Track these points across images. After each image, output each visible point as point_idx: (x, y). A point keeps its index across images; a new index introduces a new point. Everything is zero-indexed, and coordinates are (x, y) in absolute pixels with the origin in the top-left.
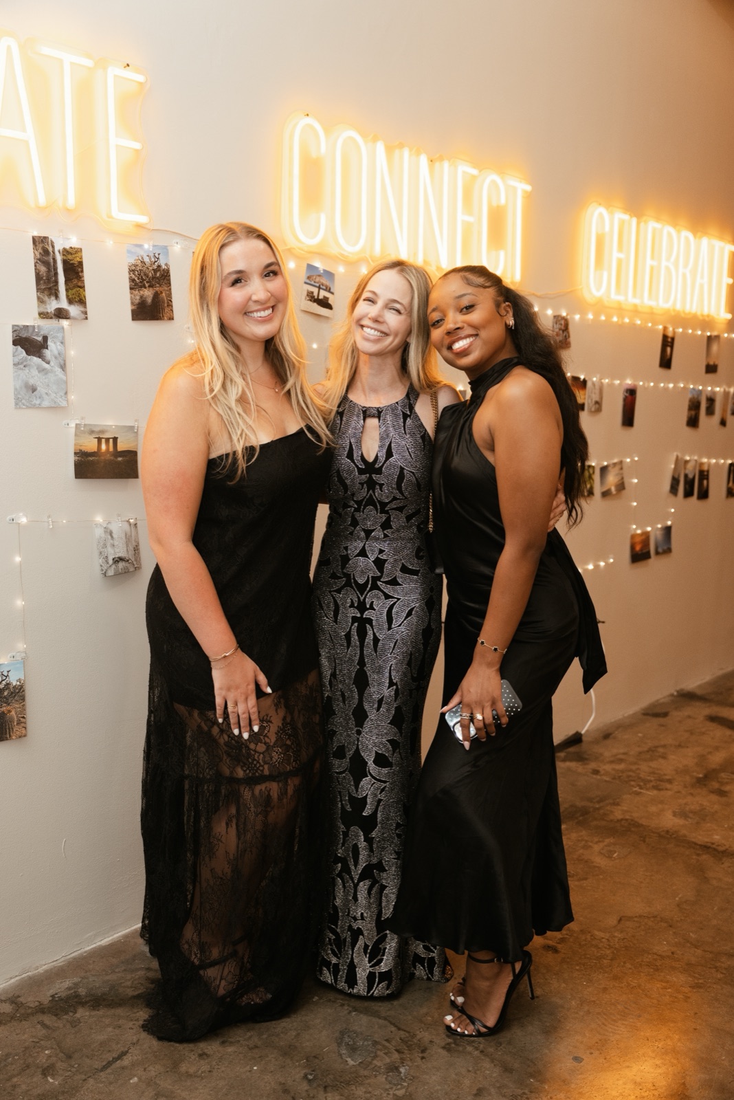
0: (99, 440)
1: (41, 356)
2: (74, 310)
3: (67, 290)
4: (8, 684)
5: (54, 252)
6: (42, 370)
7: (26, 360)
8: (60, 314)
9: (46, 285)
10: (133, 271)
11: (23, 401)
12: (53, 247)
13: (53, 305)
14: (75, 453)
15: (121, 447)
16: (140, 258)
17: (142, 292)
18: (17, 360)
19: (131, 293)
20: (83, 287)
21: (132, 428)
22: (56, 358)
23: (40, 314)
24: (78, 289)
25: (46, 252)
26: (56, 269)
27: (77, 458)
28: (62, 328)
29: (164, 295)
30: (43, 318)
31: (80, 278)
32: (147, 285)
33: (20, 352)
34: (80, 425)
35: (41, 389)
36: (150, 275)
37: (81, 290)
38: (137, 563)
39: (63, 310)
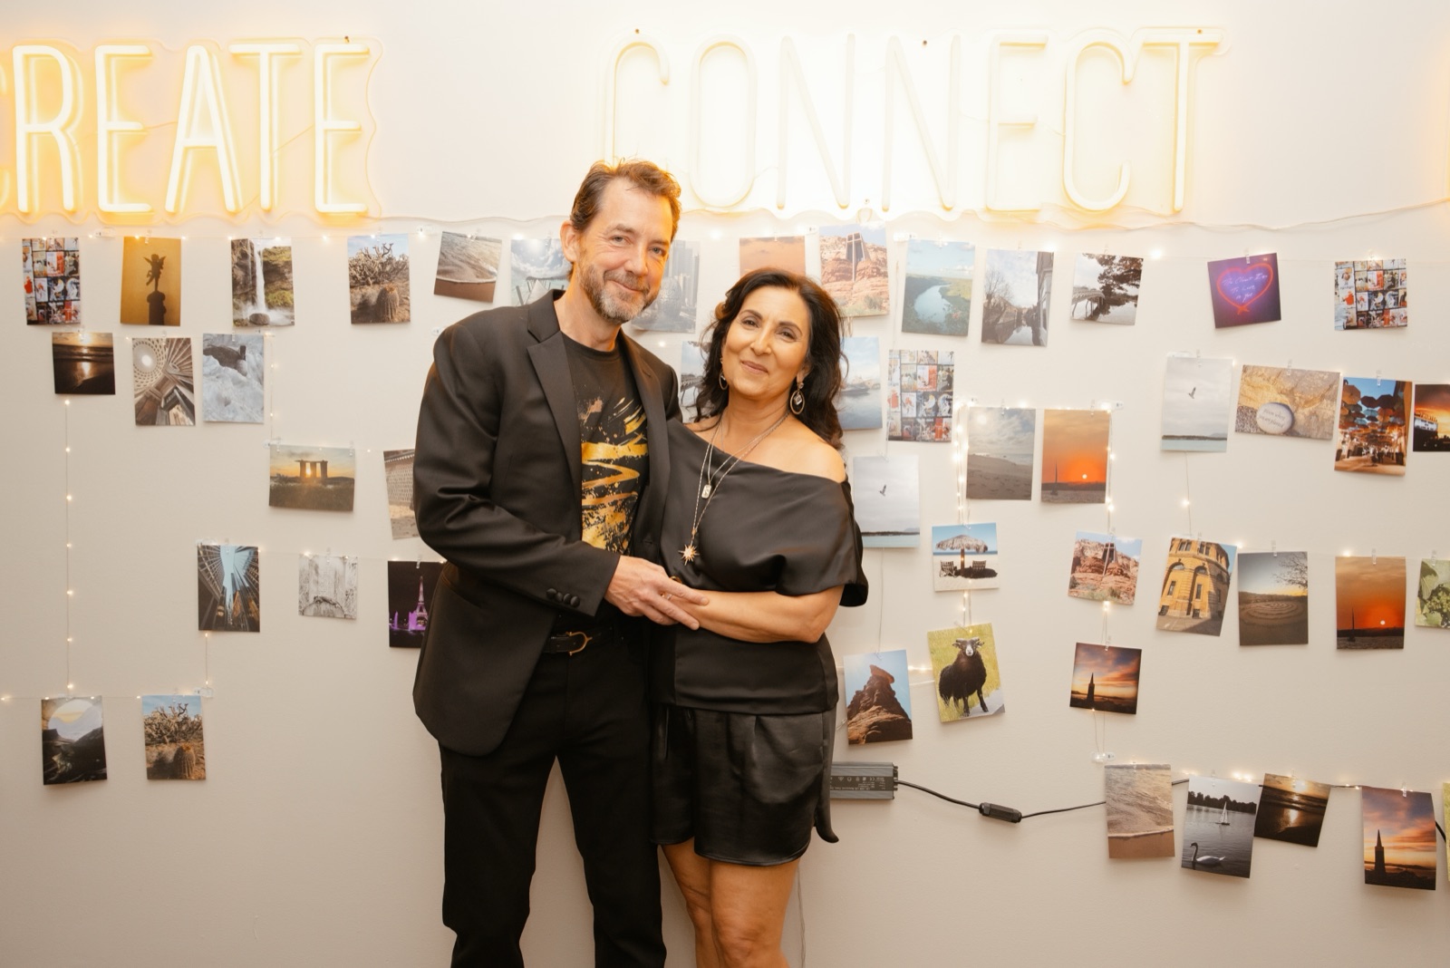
0: (303, 464)
1: (236, 367)
2: (274, 316)
3: (266, 294)
4: (185, 719)
5: (253, 255)
6: (237, 382)
7: (219, 371)
8: (258, 321)
9: (242, 289)
10: (354, 266)
11: (214, 414)
12: (252, 249)
13: (249, 311)
14: (272, 478)
15: (332, 473)
16: (364, 251)
17: (364, 291)
18: (207, 370)
19: (352, 293)
20: (291, 290)
21: (345, 452)
22: (254, 370)
23: (235, 321)
24: (282, 292)
25: (244, 255)
26: (254, 272)
27: (273, 483)
28: (262, 338)
29: (395, 292)
30: (238, 326)
31: (287, 279)
32: (371, 282)
33: (214, 363)
34: (275, 446)
35: (235, 403)
36: (377, 269)
37: (287, 292)
38: (348, 611)
39: (261, 315)
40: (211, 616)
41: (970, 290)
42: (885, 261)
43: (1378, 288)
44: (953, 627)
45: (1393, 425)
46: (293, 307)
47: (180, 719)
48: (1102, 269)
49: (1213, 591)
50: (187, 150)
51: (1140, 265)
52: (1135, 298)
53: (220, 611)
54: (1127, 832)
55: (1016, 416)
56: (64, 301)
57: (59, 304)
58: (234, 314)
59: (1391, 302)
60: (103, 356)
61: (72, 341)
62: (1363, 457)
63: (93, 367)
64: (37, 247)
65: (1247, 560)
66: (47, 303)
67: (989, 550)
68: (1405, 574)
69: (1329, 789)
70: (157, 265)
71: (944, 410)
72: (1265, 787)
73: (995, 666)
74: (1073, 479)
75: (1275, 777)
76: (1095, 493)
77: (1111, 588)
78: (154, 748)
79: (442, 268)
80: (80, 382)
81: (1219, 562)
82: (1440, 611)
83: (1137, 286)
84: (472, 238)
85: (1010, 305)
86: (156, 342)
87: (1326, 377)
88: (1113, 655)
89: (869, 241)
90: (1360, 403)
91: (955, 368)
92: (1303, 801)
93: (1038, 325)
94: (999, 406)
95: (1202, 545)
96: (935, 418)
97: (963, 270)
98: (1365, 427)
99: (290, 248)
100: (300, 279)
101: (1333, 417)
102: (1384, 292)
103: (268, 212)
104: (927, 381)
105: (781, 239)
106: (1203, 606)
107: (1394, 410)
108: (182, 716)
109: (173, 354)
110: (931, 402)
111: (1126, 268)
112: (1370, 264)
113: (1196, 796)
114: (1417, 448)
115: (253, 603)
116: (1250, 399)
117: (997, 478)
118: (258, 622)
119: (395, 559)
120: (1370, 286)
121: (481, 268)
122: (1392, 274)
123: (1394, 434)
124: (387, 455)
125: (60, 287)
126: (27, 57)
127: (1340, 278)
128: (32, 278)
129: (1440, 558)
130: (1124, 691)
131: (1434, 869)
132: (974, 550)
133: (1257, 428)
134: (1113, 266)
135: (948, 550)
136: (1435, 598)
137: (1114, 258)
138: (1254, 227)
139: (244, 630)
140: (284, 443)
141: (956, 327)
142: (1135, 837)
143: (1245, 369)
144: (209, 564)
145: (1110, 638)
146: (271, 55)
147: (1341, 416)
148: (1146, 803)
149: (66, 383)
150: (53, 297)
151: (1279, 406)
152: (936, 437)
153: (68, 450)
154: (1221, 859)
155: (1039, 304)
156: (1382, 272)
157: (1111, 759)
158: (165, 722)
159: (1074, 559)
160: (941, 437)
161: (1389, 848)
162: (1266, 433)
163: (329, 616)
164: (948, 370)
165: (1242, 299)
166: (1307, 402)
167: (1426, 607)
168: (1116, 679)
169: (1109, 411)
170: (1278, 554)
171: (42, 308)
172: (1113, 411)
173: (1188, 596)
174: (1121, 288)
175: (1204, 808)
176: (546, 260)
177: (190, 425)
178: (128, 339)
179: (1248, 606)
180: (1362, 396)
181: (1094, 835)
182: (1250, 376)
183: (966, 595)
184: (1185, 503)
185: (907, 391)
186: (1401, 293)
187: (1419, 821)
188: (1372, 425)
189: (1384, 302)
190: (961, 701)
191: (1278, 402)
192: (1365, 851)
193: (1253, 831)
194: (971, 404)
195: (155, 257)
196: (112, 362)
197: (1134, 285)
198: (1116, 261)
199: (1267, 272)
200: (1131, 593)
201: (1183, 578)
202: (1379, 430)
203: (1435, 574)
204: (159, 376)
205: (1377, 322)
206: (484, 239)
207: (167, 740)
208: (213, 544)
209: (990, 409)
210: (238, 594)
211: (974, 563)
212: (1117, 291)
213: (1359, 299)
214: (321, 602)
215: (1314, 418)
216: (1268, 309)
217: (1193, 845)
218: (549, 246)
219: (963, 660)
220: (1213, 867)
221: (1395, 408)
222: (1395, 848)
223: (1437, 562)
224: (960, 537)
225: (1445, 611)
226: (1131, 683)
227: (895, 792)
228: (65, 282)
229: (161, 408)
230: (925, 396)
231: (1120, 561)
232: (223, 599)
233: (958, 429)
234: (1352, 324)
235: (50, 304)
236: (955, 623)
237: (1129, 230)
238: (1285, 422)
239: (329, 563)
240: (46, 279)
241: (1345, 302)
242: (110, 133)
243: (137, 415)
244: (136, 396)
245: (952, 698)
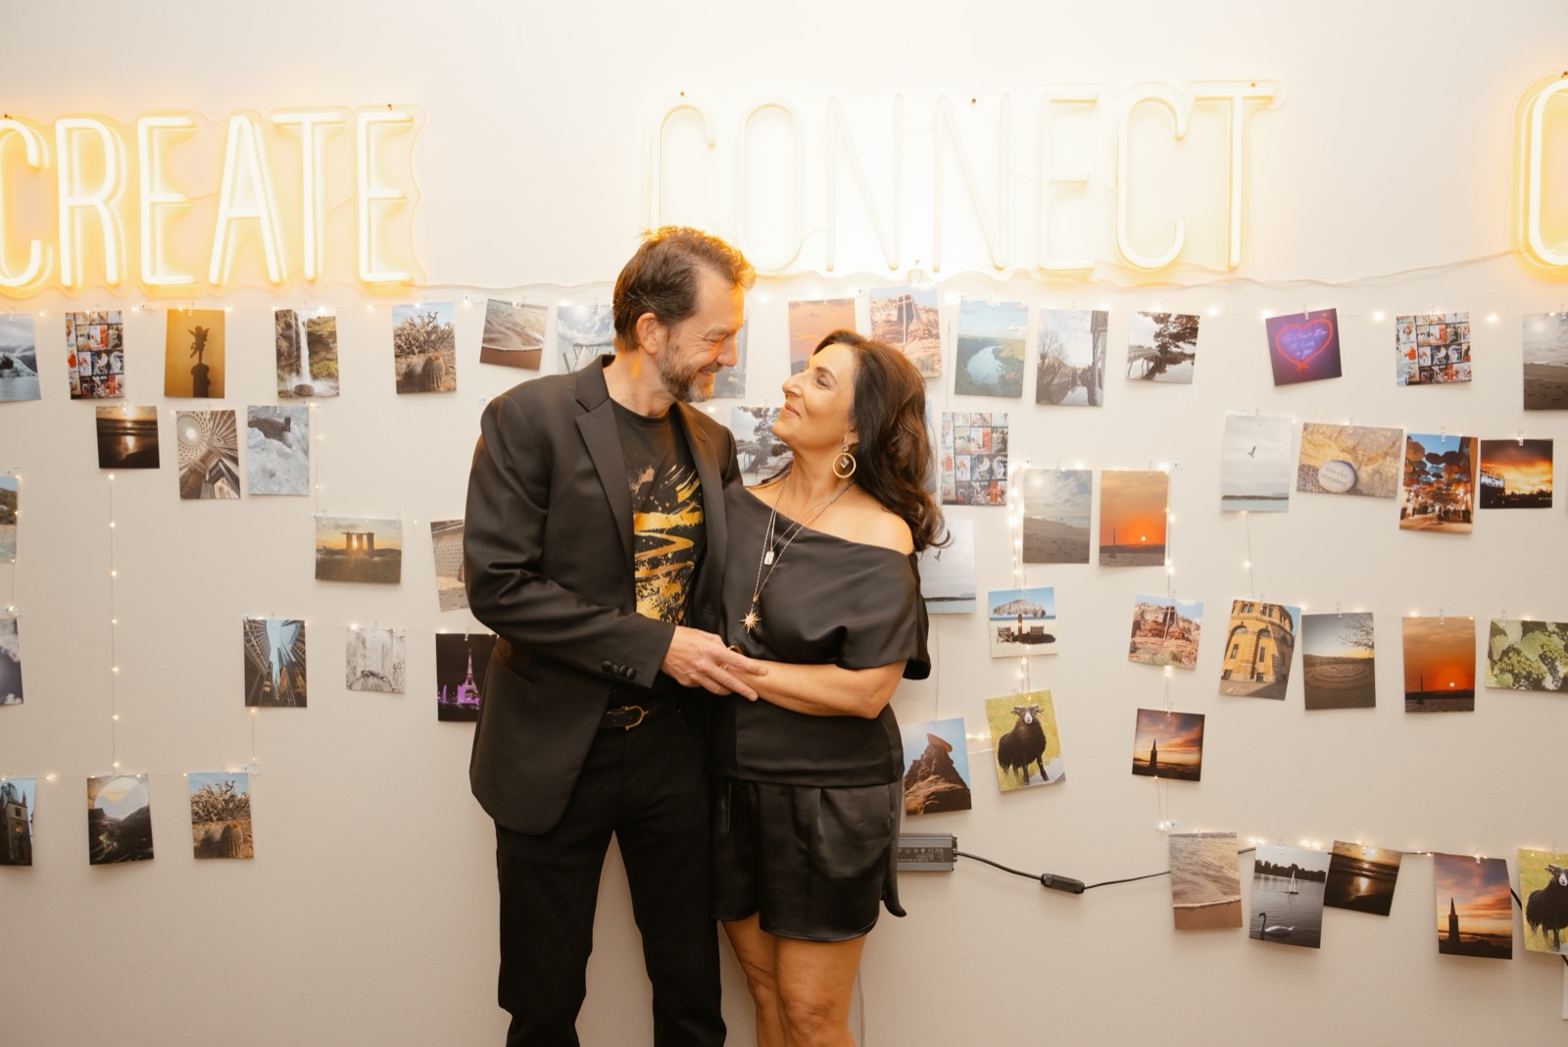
0: (349, 536)
1: (281, 439)
2: (319, 386)
3: (311, 365)
4: (232, 796)
5: (297, 325)
6: (282, 454)
7: (264, 443)
8: (302, 392)
9: (287, 360)
10: (399, 335)
11: (259, 487)
12: (296, 319)
13: (293, 382)
14: (318, 551)
15: (378, 544)
16: (409, 320)
17: (409, 360)
18: (252, 442)
19: (397, 362)
20: (336, 360)
21: (392, 523)
22: (299, 441)
23: (280, 393)
24: (327, 362)
25: (288, 326)
26: (298, 343)
27: (319, 556)
28: (307, 409)
29: (441, 360)
30: (282, 397)
31: (331, 349)
32: (416, 351)
33: (258, 434)
34: (321, 518)
35: (280, 475)
36: (422, 338)
37: (331, 363)
38: (396, 684)
39: (306, 386)
40: (258, 691)
41: (1024, 350)
42: (937, 323)
43: (1440, 342)
44: (1011, 694)
45: (1458, 482)
46: (337, 377)
47: (227, 797)
48: (1157, 327)
49: (1277, 654)
50: (230, 221)
51: (1196, 323)
52: (1192, 356)
53: (267, 686)
54: (1193, 902)
55: (1072, 478)
56: (108, 375)
57: (103, 378)
58: (278, 385)
59: (1454, 357)
60: (147, 429)
61: (116, 415)
62: (1429, 515)
63: (137, 442)
64: (80, 321)
65: (1312, 622)
66: (90, 377)
67: (1047, 614)
68: (1474, 635)
69: (1401, 857)
70: (201, 338)
71: (999, 472)
72: (1335, 856)
73: (1055, 734)
74: (1131, 541)
75: (1344, 844)
76: (1154, 556)
77: (1172, 652)
78: (201, 826)
79: (488, 336)
80: (124, 456)
81: (1282, 625)
82: (1511, 672)
83: (1194, 344)
84: (518, 305)
85: (1065, 365)
86: (200, 415)
87: (1389, 434)
88: (1176, 721)
89: (919, 302)
90: (1424, 460)
91: (1010, 430)
92: (1374, 869)
93: (1094, 385)
94: (1054, 468)
95: (1265, 607)
96: (990, 481)
97: (1017, 330)
98: (1430, 484)
99: (334, 318)
100: (345, 349)
101: (1397, 475)
102: (1447, 347)
103: (312, 282)
104: (981, 443)
105: (831, 302)
106: (1267, 668)
107: (1459, 467)
108: (229, 793)
109: (217, 426)
110: (985, 465)
111: (1182, 325)
112: (1432, 318)
113: (1263, 864)
114: (1484, 505)
115: (300, 677)
116: (1312, 457)
117: (1054, 542)
118: (305, 698)
119: (443, 632)
120: (1433, 341)
121: (527, 335)
122: (1454, 327)
123: (1460, 491)
124: (434, 525)
125: (104, 360)
126: (70, 131)
127: (1401, 333)
128: (75, 352)
129: (1510, 617)
130: (1187, 757)
131: (1510, 937)
132: (1031, 615)
133: (1320, 487)
134: (1169, 324)
135: (1005, 615)
136: (1506, 659)
137: (1170, 315)
138: (1313, 282)
139: (291, 705)
140: (331, 514)
141: (1010, 388)
142: (1201, 907)
143: (1306, 427)
144: (255, 638)
145: (1172, 704)
146: (314, 124)
147: (1405, 473)
148: (1212, 873)
149: (110, 457)
150: (97, 371)
151: (1338, 464)
152: (991, 500)
153: (113, 525)
154: (1290, 929)
155: (1094, 363)
156: (1444, 326)
157: (1175, 827)
158: (212, 800)
159: (1134, 623)
160: (996, 500)
161: (1463, 916)
162: (1328, 492)
163: (376, 690)
164: (1003, 433)
165: (1301, 356)
166: (1369, 460)
167: (1496, 667)
168: (1179, 745)
169: (1167, 472)
170: (1343, 615)
171: (86, 382)
172: (1171, 472)
173: (1251, 659)
174: (1177, 346)
175: (1271, 877)
176: (593, 327)
177: (235, 498)
178: (173, 413)
179: (1313, 669)
180: (1426, 453)
181: (1159, 905)
182: (1311, 433)
183: (1024, 661)
184: (1247, 565)
185: (961, 454)
186: (1464, 347)
187: (1493, 888)
188: (1437, 482)
189: (1447, 357)
190: (1020, 770)
191: (1340, 459)
192: (1439, 919)
193: (1322, 900)
194: (1026, 466)
195: (199, 329)
196: (156, 436)
197: (1190, 343)
198: (1172, 319)
199: (1326, 328)
200: (1193, 657)
201: (1246, 641)
202: (1445, 487)
203: (1505, 634)
204: (203, 450)
205: (1440, 377)
206: (530, 306)
207: (214, 818)
208: (259, 618)
209: (1046, 471)
210: (284, 669)
211: (1032, 628)
212: (1174, 349)
213: (1421, 354)
214: (368, 676)
215: (1377, 476)
216: (1328, 365)
217: (1261, 914)
218: (595, 313)
219: (1022, 728)
220: (1282, 938)
221: (1461, 464)
222: (1469, 916)
223: (1507, 621)
224: (1017, 602)
225: (1516, 671)
226: (1195, 749)
227: (955, 864)
228: (108, 356)
229: (206, 481)
230: (979, 459)
231: (1181, 624)
232: (270, 674)
233: (1014, 492)
234: (1414, 380)
235: (94, 378)
236: (1014, 690)
237: (1184, 288)
238: (1347, 480)
239: (377, 636)
240: (89, 353)
241: (1407, 358)
242: (153, 205)
243: (181, 490)
244: (181, 469)
245: (1011, 767)
